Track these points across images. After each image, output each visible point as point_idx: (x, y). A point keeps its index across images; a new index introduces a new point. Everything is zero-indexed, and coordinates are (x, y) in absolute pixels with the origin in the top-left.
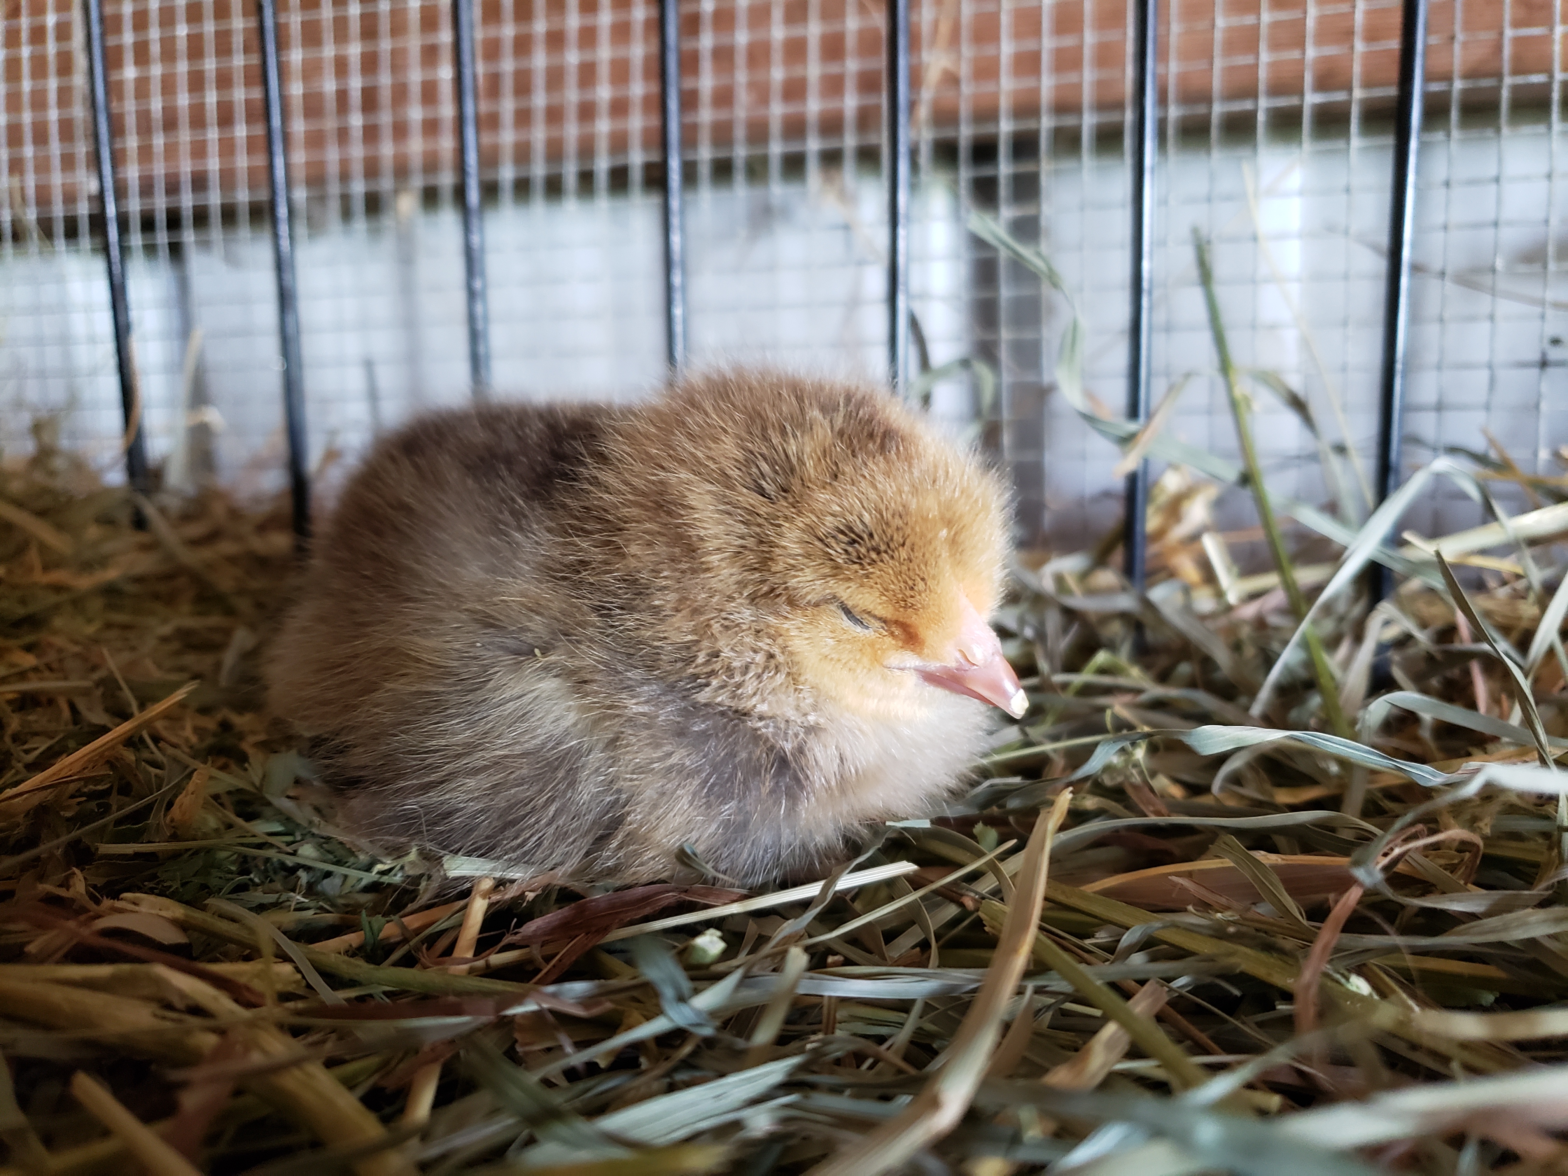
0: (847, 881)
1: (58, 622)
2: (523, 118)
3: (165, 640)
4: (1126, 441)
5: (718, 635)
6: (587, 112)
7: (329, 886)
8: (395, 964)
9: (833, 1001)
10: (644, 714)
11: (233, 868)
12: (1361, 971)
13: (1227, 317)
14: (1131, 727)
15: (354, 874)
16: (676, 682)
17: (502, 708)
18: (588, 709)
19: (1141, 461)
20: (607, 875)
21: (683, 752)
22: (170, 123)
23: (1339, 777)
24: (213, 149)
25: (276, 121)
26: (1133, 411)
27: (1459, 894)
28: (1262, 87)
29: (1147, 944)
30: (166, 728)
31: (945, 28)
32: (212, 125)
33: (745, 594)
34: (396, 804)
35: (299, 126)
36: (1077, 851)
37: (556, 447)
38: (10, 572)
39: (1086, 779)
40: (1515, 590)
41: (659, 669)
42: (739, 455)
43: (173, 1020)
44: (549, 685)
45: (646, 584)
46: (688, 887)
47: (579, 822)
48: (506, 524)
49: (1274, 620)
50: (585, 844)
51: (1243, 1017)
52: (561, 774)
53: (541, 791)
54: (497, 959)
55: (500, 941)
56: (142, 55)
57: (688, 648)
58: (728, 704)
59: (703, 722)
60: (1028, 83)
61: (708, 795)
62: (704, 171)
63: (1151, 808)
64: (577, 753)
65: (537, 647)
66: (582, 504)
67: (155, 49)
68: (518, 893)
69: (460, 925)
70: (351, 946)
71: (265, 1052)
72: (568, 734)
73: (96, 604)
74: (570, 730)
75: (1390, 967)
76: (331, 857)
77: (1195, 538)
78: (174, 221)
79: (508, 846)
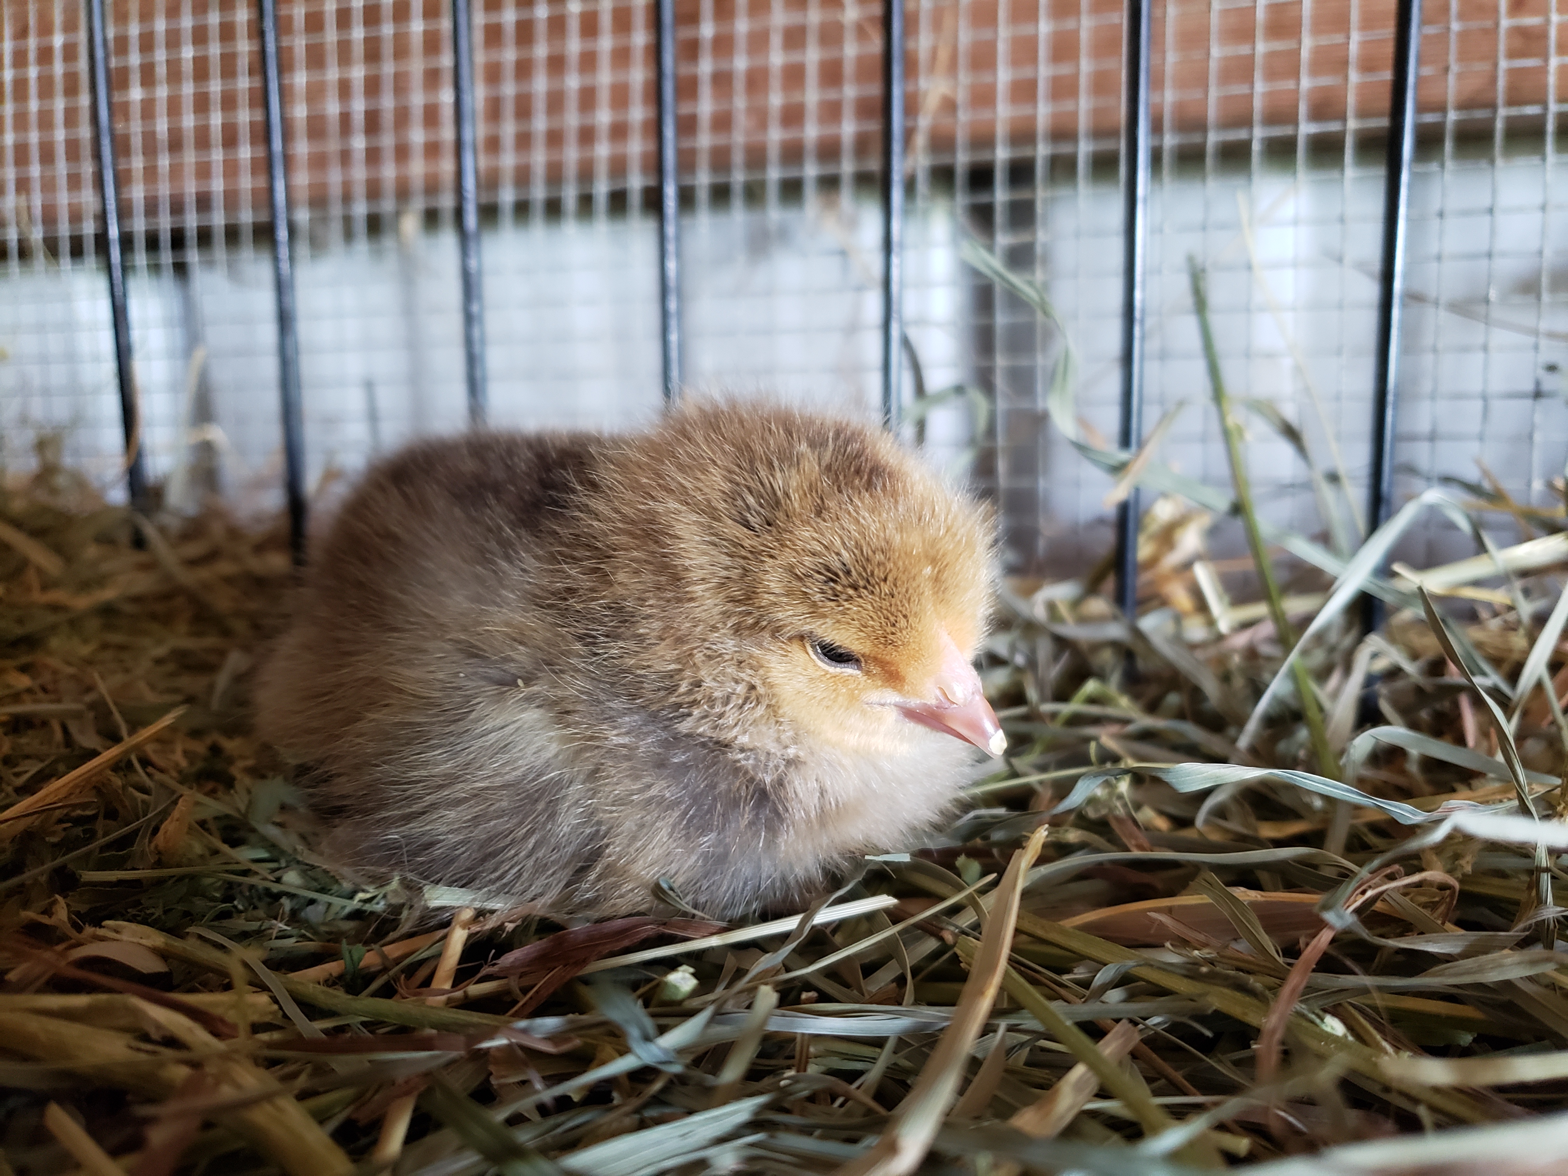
0: (825, 915)
1: (55, 643)
2: (524, 141)
3: (159, 661)
4: (1118, 469)
5: (700, 664)
6: (587, 136)
7: (313, 914)
8: (374, 995)
9: (806, 1038)
10: (624, 746)
11: (217, 895)
12: (1336, 1012)
13: (1220, 344)
14: (1116, 759)
15: (337, 902)
16: (658, 711)
17: (484, 739)
18: (570, 739)
19: (1133, 491)
20: (586, 906)
21: (663, 783)
22: (175, 144)
23: (1324, 811)
24: (218, 169)
25: (277, 145)
26: (1125, 440)
27: (1434, 935)
28: (1257, 116)
29: (1123, 981)
30: (155, 752)
31: (943, 55)
32: (217, 146)
33: (729, 625)
34: (379, 834)
35: (302, 148)
36: (1060, 884)
37: (545, 476)
38: (8, 591)
39: (1069, 812)
40: (1506, 622)
41: (642, 697)
42: (726, 487)
43: (147, 1052)
44: (531, 716)
45: (632, 612)
46: (666, 920)
47: (559, 854)
48: (491, 553)
49: (1266, 649)
50: (565, 876)
51: (1219, 1055)
52: (540, 806)
53: (520, 823)
54: (475, 989)
55: (478, 972)
56: (148, 77)
57: (672, 677)
58: (709, 735)
59: (684, 753)
60: (1025, 110)
61: (687, 827)
62: (703, 195)
63: (1133, 842)
64: (558, 784)
65: (520, 677)
66: (571, 531)
67: (161, 71)
68: (499, 923)
69: (438, 956)
70: (331, 975)
71: (238, 1086)
72: (548, 766)
73: (93, 624)
74: (550, 761)
75: (1367, 1006)
76: (315, 884)
77: (1187, 566)
78: (178, 240)
79: (488, 879)
